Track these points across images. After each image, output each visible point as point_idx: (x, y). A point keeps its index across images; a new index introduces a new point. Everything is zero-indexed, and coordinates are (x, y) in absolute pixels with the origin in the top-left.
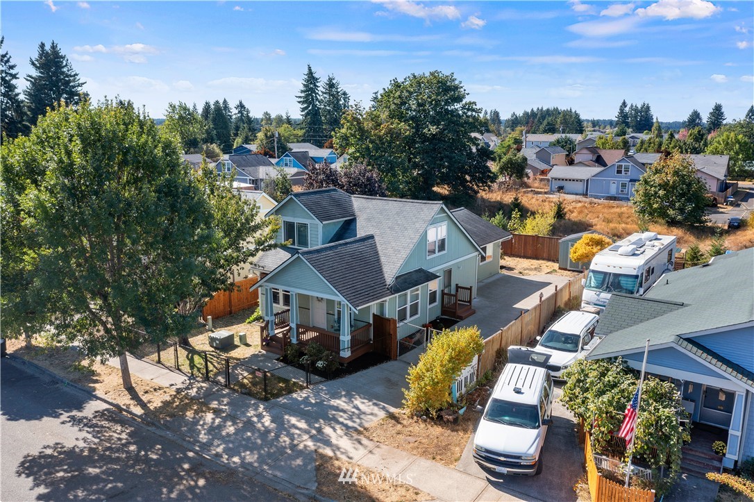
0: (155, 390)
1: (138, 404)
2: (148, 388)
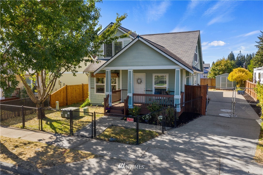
0: (25, 144)
1: (8, 157)
2: (17, 144)
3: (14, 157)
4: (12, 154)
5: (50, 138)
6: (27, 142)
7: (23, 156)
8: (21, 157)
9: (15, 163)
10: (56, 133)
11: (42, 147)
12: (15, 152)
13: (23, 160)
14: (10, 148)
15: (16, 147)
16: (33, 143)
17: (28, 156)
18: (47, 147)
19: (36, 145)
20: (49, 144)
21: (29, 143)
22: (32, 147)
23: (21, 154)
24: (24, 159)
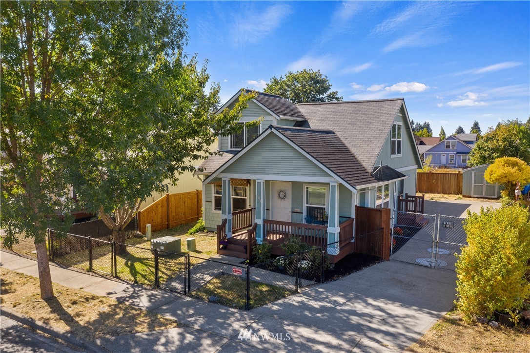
0: (87, 299)
1: (61, 319)
2: (75, 298)
3: (68, 319)
4: (66, 313)
5: (125, 291)
6: (90, 297)
7: (81, 318)
8: (77, 319)
9: (68, 328)
10: (136, 282)
11: (110, 306)
12: (71, 311)
13: (80, 325)
14: (65, 305)
15: (74, 303)
16: (98, 298)
17: (86, 319)
18: (116, 306)
19: (102, 302)
20: (121, 300)
21: (93, 298)
22: (95, 305)
23: (78, 315)
24: (82, 323)
